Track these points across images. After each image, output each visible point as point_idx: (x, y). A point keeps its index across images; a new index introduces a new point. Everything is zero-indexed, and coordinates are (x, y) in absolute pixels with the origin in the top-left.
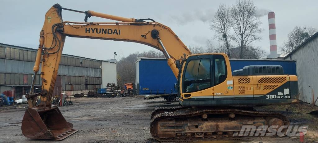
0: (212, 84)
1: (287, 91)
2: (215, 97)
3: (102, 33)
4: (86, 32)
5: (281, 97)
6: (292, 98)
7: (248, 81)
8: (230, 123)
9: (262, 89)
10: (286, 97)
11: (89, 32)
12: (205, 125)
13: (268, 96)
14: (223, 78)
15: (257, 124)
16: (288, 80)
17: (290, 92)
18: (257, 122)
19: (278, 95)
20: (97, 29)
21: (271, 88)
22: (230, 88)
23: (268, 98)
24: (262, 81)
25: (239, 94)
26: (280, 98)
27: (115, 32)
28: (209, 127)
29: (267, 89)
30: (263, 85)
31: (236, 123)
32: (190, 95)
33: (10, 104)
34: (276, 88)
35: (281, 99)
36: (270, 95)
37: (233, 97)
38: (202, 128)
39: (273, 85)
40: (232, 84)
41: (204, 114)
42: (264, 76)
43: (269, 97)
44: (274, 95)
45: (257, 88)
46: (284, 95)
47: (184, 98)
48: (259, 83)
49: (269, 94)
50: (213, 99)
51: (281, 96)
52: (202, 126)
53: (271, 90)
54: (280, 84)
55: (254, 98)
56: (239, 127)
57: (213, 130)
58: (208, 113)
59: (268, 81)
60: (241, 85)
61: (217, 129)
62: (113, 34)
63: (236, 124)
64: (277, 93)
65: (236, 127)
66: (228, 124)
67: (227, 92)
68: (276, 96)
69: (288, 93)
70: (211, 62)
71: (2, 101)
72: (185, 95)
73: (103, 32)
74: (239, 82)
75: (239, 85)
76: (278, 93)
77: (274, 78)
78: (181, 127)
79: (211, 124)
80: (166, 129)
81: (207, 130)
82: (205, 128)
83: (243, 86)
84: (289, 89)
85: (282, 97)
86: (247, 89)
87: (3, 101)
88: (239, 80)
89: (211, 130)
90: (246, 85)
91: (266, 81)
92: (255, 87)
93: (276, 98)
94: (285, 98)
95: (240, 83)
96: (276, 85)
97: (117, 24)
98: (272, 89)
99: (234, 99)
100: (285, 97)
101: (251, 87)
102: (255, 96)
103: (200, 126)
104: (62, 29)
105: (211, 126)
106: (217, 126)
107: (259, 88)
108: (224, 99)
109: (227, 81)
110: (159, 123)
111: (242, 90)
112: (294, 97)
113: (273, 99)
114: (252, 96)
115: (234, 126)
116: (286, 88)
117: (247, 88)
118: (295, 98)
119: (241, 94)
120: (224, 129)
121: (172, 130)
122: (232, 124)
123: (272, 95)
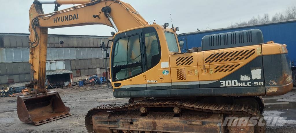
0: (143, 69)
1: (256, 73)
2: (148, 86)
3: (65, 21)
4: (54, 22)
5: (246, 84)
6: (269, 85)
7: (190, 61)
8: (170, 120)
9: (212, 72)
10: (257, 84)
11: (56, 22)
12: (140, 121)
13: (223, 82)
14: (156, 60)
15: (209, 125)
16: (258, 53)
17: (263, 74)
18: (209, 123)
19: (242, 79)
20: (61, 17)
21: (228, 69)
22: (166, 72)
23: (223, 85)
24: (212, 60)
25: (179, 81)
26: (244, 85)
27: (75, 17)
28: (145, 125)
29: (221, 71)
30: (214, 65)
31: (177, 121)
32: (120, 84)
33: (102, 82)
34: (236, 69)
35: (248, 86)
36: (227, 82)
37: (170, 85)
38: (137, 125)
39: (231, 64)
40: (168, 66)
41: (141, 107)
42: (216, 51)
43: (225, 84)
44: (233, 81)
45: (204, 70)
46: (252, 81)
47: (114, 87)
48: (206, 62)
49: (225, 79)
50: (146, 88)
51: (246, 82)
52: (137, 123)
53: (228, 73)
54: (243, 63)
55: (200, 86)
56: (183, 128)
57: (150, 129)
58: (146, 106)
59: (221, 59)
60: (180, 67)
61: (155, 128)
62: (73, 19)
63: (179, 123)
64: (240, 77)
65: (178, 126)
66: (167, 122)
67: (162, 78)
68: (236, 81)
69: (259, 77)
70: (141, 38)
71: (95, 81)
72: (115, 84)
73: (66, 19)
74: (177, 63)
75: (177, 68)
76: (242, 77)
77: (232, 52)
78: (115, 122)
79: (146, 121)
80: (100, 123)
81: (143, 128)
82: (140, 126)
83: (182, 68)
84: (261, 70)
85: (248, 83)
86: (189, 73)
87: (97, 80)
88: (177, 60)
89: (148, 129)
90: (187, 67)
91: (218, 58)
92: (200, 69)
93: (237, 85)
94: (253, 86)
95: (178, 65)
96: (236, 64)
97: (74, 7)
98: (230, 71)
99: (172, 87)
100: (255, 83)
101: (194, 70)
102: (201, 83)
103: (134, 123)
104: (38, 23)
105: (147, 123)
106: (154, 124)
107: (206, 70)
108: (158, 88)
109: (161, 63)
110: (94, 117)
111: (181, 74)
112: (272, 83)
113: (232, 86)
114: (197, 83)
115: (176, 125)
116: (256, 68)
117: (189, 71)
118: (275, 85)
119: (180, 80)
120: (162, 129)
121: (106, 125)
122: (173, 122)
123: (230, 81)
